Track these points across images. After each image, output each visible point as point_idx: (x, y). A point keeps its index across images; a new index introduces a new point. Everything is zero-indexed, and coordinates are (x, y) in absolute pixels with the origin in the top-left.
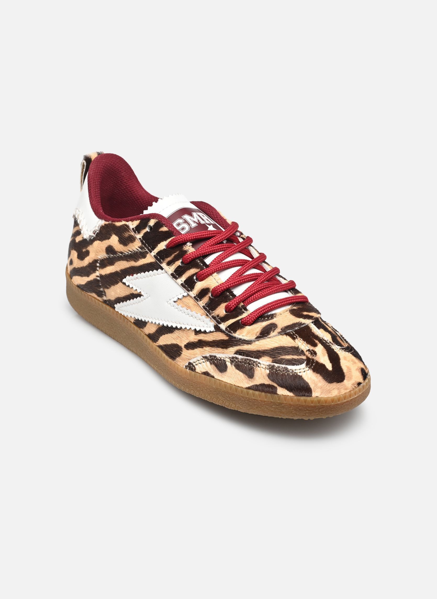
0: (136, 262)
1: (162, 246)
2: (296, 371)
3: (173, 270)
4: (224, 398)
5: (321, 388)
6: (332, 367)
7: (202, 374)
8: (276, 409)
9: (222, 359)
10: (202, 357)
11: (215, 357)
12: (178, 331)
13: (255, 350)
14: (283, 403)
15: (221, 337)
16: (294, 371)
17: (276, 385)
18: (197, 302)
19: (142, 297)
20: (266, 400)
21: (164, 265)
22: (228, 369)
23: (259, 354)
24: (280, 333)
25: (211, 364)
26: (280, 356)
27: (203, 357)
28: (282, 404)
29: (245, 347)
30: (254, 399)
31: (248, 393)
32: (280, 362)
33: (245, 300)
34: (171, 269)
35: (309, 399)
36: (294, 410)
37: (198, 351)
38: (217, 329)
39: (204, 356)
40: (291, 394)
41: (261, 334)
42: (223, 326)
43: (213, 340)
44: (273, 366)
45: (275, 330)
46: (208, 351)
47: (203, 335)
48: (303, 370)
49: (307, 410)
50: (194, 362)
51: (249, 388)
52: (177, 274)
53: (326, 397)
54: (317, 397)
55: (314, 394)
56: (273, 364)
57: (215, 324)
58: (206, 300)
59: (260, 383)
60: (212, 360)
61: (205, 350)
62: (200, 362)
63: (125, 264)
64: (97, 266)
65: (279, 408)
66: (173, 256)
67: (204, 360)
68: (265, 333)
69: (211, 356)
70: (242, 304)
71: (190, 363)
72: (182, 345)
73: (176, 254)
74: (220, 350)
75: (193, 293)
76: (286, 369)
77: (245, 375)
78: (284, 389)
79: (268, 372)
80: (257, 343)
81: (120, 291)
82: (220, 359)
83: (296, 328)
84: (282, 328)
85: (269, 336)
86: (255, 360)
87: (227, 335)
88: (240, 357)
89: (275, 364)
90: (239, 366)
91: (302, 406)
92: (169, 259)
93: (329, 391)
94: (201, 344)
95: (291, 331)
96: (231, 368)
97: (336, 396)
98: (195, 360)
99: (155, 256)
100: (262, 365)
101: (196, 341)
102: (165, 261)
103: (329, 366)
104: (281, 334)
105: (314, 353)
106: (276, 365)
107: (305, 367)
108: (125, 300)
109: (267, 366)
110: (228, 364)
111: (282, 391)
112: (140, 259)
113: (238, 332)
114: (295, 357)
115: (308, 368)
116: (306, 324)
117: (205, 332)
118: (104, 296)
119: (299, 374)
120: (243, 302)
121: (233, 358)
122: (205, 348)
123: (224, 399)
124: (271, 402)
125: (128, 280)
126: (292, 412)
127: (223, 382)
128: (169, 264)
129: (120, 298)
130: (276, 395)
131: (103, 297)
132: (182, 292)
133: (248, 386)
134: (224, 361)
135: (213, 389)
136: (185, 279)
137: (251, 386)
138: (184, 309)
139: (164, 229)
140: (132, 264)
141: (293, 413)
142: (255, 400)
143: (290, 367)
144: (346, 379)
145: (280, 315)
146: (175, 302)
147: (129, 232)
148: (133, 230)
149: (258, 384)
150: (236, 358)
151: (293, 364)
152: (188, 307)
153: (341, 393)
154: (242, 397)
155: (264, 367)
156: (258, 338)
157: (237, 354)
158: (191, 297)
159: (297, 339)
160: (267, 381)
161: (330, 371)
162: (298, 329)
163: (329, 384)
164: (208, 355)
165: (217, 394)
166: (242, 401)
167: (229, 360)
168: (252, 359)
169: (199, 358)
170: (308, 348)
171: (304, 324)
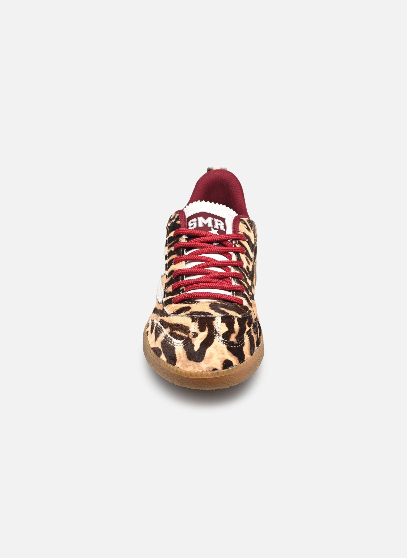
1: (172, 234)
3: (169, 252)
5: (183, 361)
6: (198, 350)
7: (147, 332)
13: (168, 322)
14: (160, 365)
15: (161, 307)
17: (162, 351)
18: (165, 279)
20: (155, 360)
21: (166, 248)
22: (153, 332)
23: (167, 325)
26: (175, 331)
29: (165, 318)
31: (151, 352)
32: (173, 335)
33: (187, 286)
35: (172, 366)
36: (165, 373)
40: (166, 360)
41: (177, 311)
42: (164, 300)
43: (159, 309)
45: (186, 311)
47: (158, 304)
49: (171, 376)
51: (153, 348)
52: (168, 256)
53: (183, 369)
54: (177, 367)
55: (177, 365)
58: (169, 279)
59: (157, 347)
65: (159, 369)
66: (173, 243)
67: (151, 323)
68: (179, 312)
70: (184, 288)
73: (175, 241)
74: (157, 317)
75: (167, 272)
76: (171, 340)
77: (155, 338)
78: (164, 355)
79: (163, 339)
80: (171, 317)
83: (202, 316)
84: (191, 312)
85: (180, 315)
86: (163, 329)
89: (169, 335)
90: (156, 331)
91: (167, 371)
92: (170, 244)
93: (187, 366)
94: (155, 311)
95: (196, 316)
97: (190, 371)
99: (167, 240)
103: (196, 348)
104: (188, 316)
105: (196, 336)
109: (165, 335)
110: (154, 328)
111: (162, 357)
115: (182, 345)
116: (213, 316)
120: (185, 287)
122: (155, 314)
124: (157, 362)
126: (164, 375)
127: (147, 341)
128: (169, 248)
130: (159, 358)
136: (169, 261)
139: (179, 222)
142: (152, 358)
143: (174, 340)
144: (203, 361)
145: (202, 304)
148: (170, 220)
150: (158, 325)
151: (177, 339)
152: (163, 282)
153: (194, 370)
155: (163, 335)
156: (173, 314)
157: (159, 322)
158: (166, 275)
159: (195, 323)
160: (160, 346)
161: (195, 351)
162: (204, 316)
163: (189, 360)
170: (195, 331)
171: (212, 315)
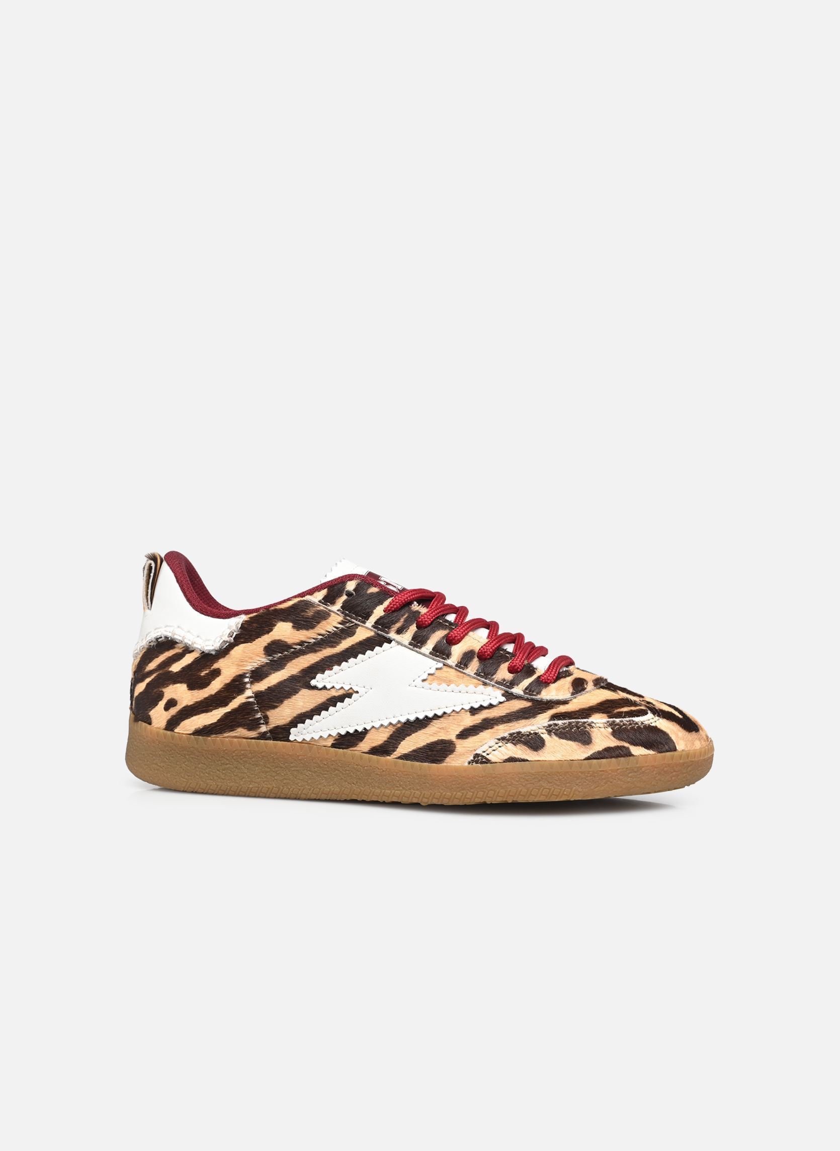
0: (335, 647)
1: (379, 612)
2: (646, 722)
3: (410, 638)
4: (551, 784)
5: (683, 739)
6: (681, 715)
7: (504, 762)
8: (633, 778)
9: (532, 732)
10: (497, 741)
11: (519, 733)
12: (439, 721)
13: (577, 709)
14: (643, 767)
15: (517, 705)
16: (644, 723)
17: (626, 745)
18: (464, 671)
19: (354, 695)
20: (619, 768)
21: (392, 635)
22: (547, 743)
23: (587, 712)
24: (594, 687)
25: (515, 744)
26: (613, 711)
27: (499, 739)
28: (641, 769)
29: (562, 709)
30: (601, 771)
31: (590, 766)
34: (407, 637)
35: (673, 755)
36: (657, 775)
37: (485, 735)
38: (509, 696)
39: (499, 737)
40: (651, 752)
41: (573, 689)
42: (518, 690)
43: (507, 713)
44: (614, 722)
45: (587, 683)
46: (503, 730)
47: (487, 711)
48: (654, 720)
49: (675, 771)
50: (484, 752)
51: (588, 758)
52: (418, 642)
54: (683, 750)
55: (679, 748)
56: (610, 720)
57: (503, 692)
58: (475, 664)
59: (604, 748)
60: (516, 739)
61: (497, 730)
62: (494, 748)
63: (310, 659)
64: (246, 683)
65: (638, 776)
66: (402, 620)
67: (500, 744)
68: (578, 688)
69: (511, 735)
71: (477, 755)
72: (453, 737)
73: (405, 616)
74: (523, 722)
75: (453, 660)
76: (632, 722)
77: (577, 743)
78: (640, 747)
79: (610, 730)
80: (574, 700)
81: (304, 702)
82: (528, 733)
84: (593, 682)
85: (585, 691)
86: (585, 720)
87: (527, 700)
88: (560, 722)
90: (563, 734)
91: (669, 765)
92: (398, 625)
94: (487, 724)
96: (551, 741)
98: (485, 748)
99: (373, 626)
100: (597, 725)
101: (478, 722)
102: (393, 629)
103: (677, 714)
104: (597, 689)
106: (617, 720)
107: (653, 716)
108: (315, 713)
109: (605, 723)
110: (545, 736)
111: (637, 751)
112: (342, 641)
113: (543, 693)
114: (633, 708)
115: (657, 718)
117: (491, 706)
118: (262, 725)
119: (651, 725)
121: (550, 726)
122: (496, 727)
123: (551, 786)
124: (627, 768)
125: (319, 680)
126: (655, 778)
127: (546, 762)
128: (399, 631)
129: (305, 713)
130: (631, 757)
131: (261, 727)
132: (432, 664)
133: (586, 755)
134: (536, 734)
135: (530, 776)
136: (433, 646)
137: (591, 755)
138: (444, 686)
139: (374, 590)
140: (328, 652)
141: (657, 779)
142: (603, 771)
144: (699, 728)
146: (424, 680)
147: (314, 607)
148: (320, 603)
149: (601, 749)
150: (556, 725)
151: (638, 716)
152: (449, 682)
154: (582, 773)
155: (602, 725)
156: (574, 694)
157: (554, 720)
158: (450, 667)
160: (613, 743)
163: (689, 733)
164: (506, 735)
165: (539, 781)
166: (582, 779)
167: (544, 731)
168: (579, 720)
169: (492, 742)
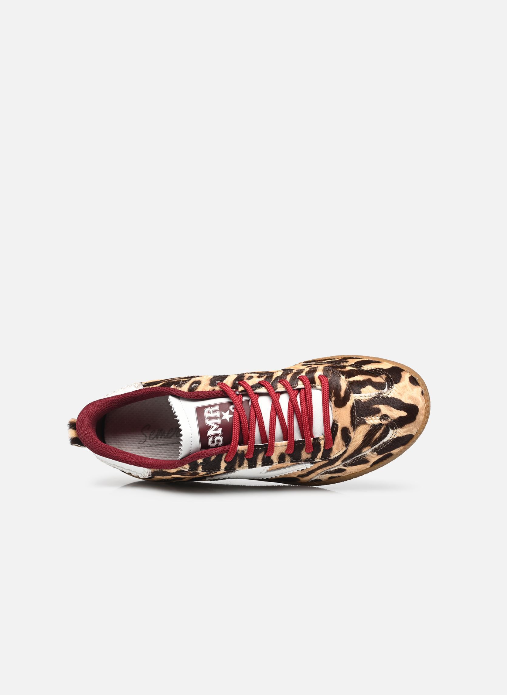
1: (223, 464)
2: (392, 438)
6: (405, 412)
16: (391, 439)
24: (354, 430)
32: (376, 442)
38: (314, 463)
41: (345, 443)
45: (349, 432)
48: (395, 433)
56: (373, 448)
58: (288, 459)
68: (347, 439)
76: (385, 442)
78: (395, 449)
79: (375, 453)
85: (352, 438)
88: (347, 461)
89: (375, 447)
90: (353, 464)
95: (356, 419)
100: (368, 454)
103: (403, 414)
104: (356, 429)
105: (385, 417)
106: (377, 446)
107: (393, 431)
109: (371, 451)
113: (331, 455)
114: (380, 432)
115: (395, 430)
116: (354, 402)
119: (395, 437)
121: (344, 465)
136: (261, 462)
143: (385, 440)
144: (417, 405)
150: (346, 463)
151: (385, 436)
155: (370, 453)
156: (347, 445)
157: (344, 462)
159: (366, 420)
161: (407, 414)
162: (357, 412)
163: (415, 421)
170: (379, 418)
171: (353, 404)
